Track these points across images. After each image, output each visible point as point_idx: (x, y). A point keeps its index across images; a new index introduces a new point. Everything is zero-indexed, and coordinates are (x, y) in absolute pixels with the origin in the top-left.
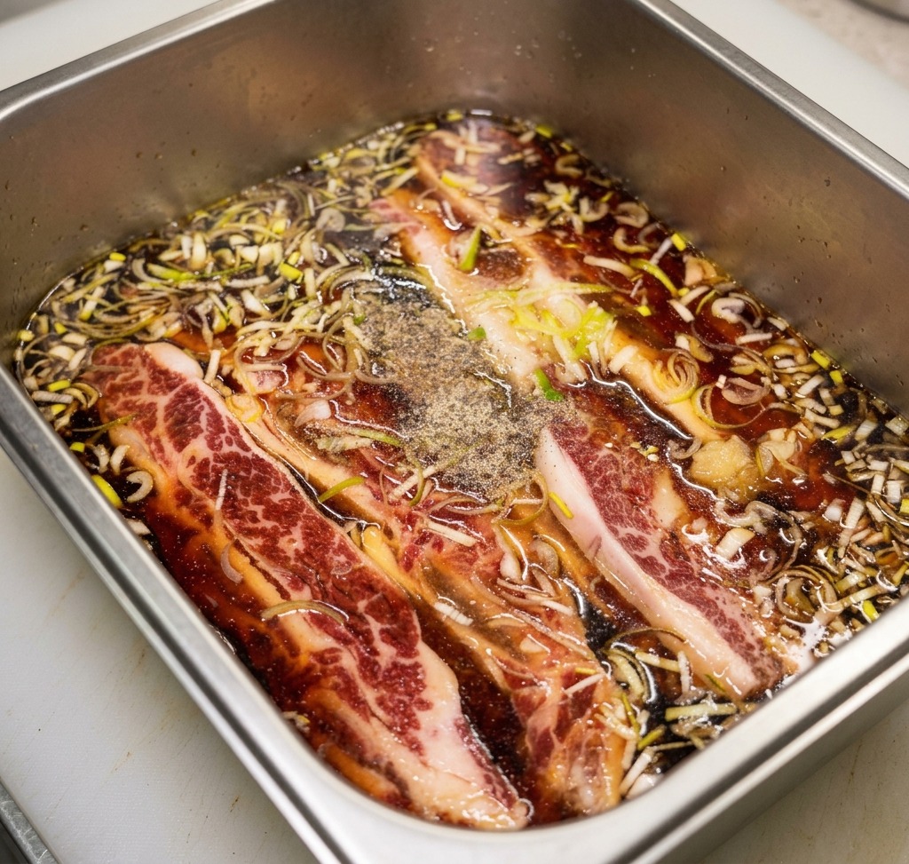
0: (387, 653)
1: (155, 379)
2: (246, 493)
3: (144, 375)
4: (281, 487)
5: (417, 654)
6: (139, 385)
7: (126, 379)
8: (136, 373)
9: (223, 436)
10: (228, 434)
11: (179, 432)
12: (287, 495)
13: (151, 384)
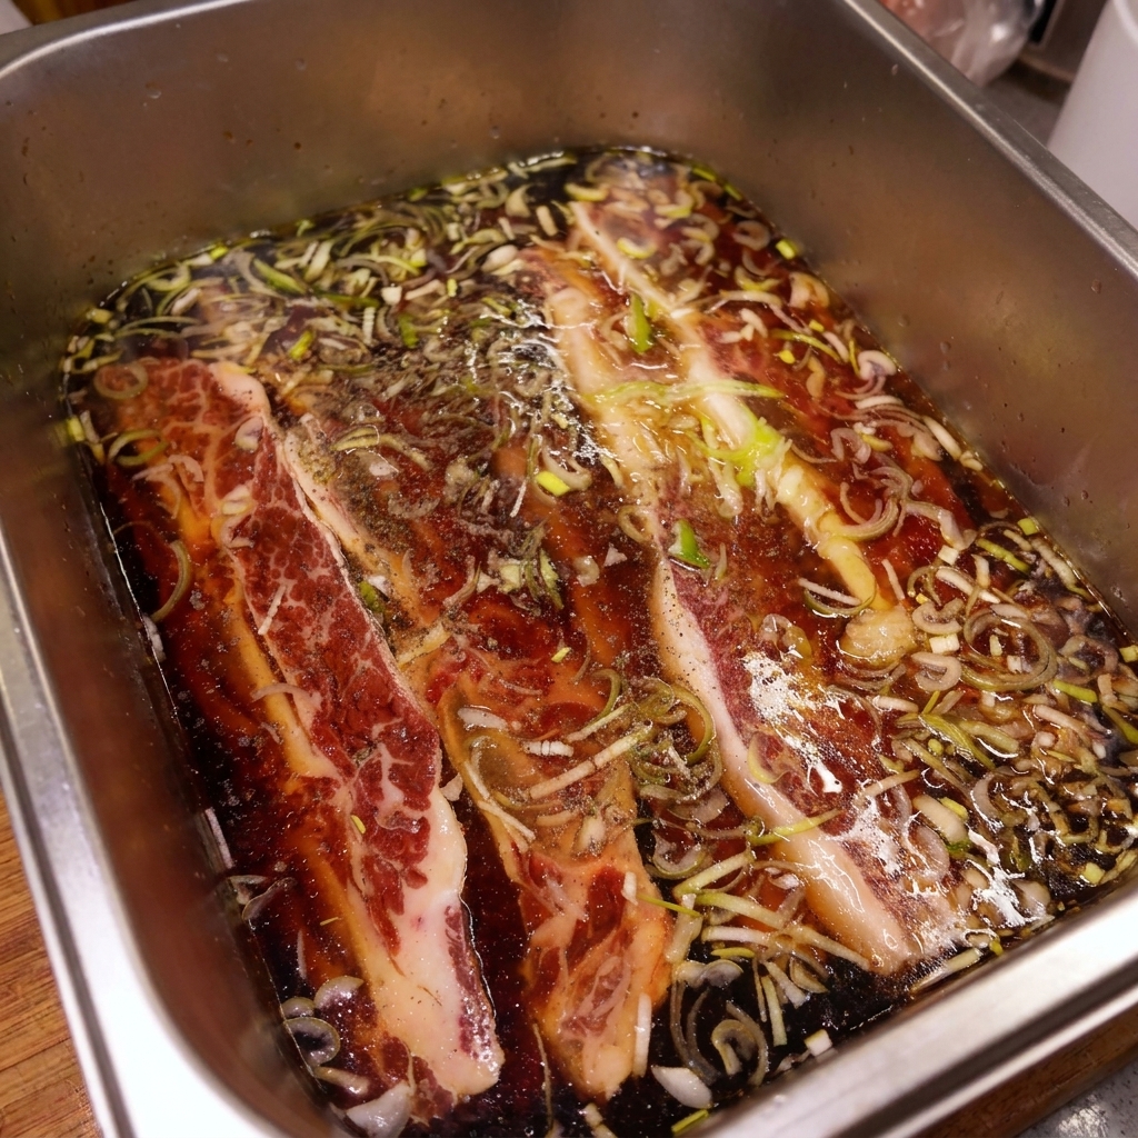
0: (392, 798)
1: (215, 408)
2: (281, 563)
3: (203, 400)
4: (322, 560)
5: (427, 805)
6: (195, 410)
7: (181, 401)
8: (196, 396)
9: (273, 488)
10: (279, 485)
11: (228, 473)
12: (326, 572)
13: (207, 412)
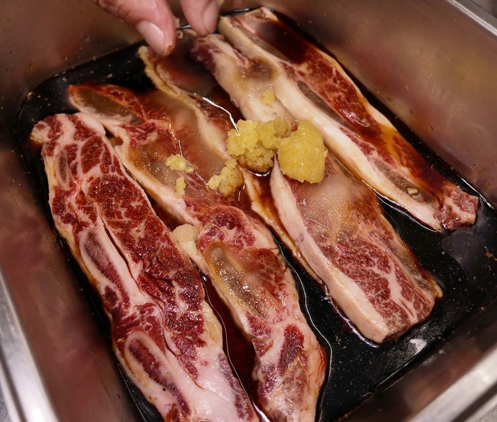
0: (182, 307)
2: (117, 201)
4: (138, 198)
5: (201, 308)
9: (110, 166)
10: (113, 165)
11: (87, 162)
12: (140, 203)
